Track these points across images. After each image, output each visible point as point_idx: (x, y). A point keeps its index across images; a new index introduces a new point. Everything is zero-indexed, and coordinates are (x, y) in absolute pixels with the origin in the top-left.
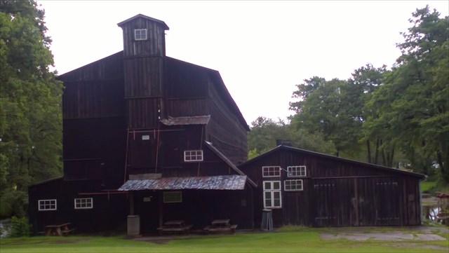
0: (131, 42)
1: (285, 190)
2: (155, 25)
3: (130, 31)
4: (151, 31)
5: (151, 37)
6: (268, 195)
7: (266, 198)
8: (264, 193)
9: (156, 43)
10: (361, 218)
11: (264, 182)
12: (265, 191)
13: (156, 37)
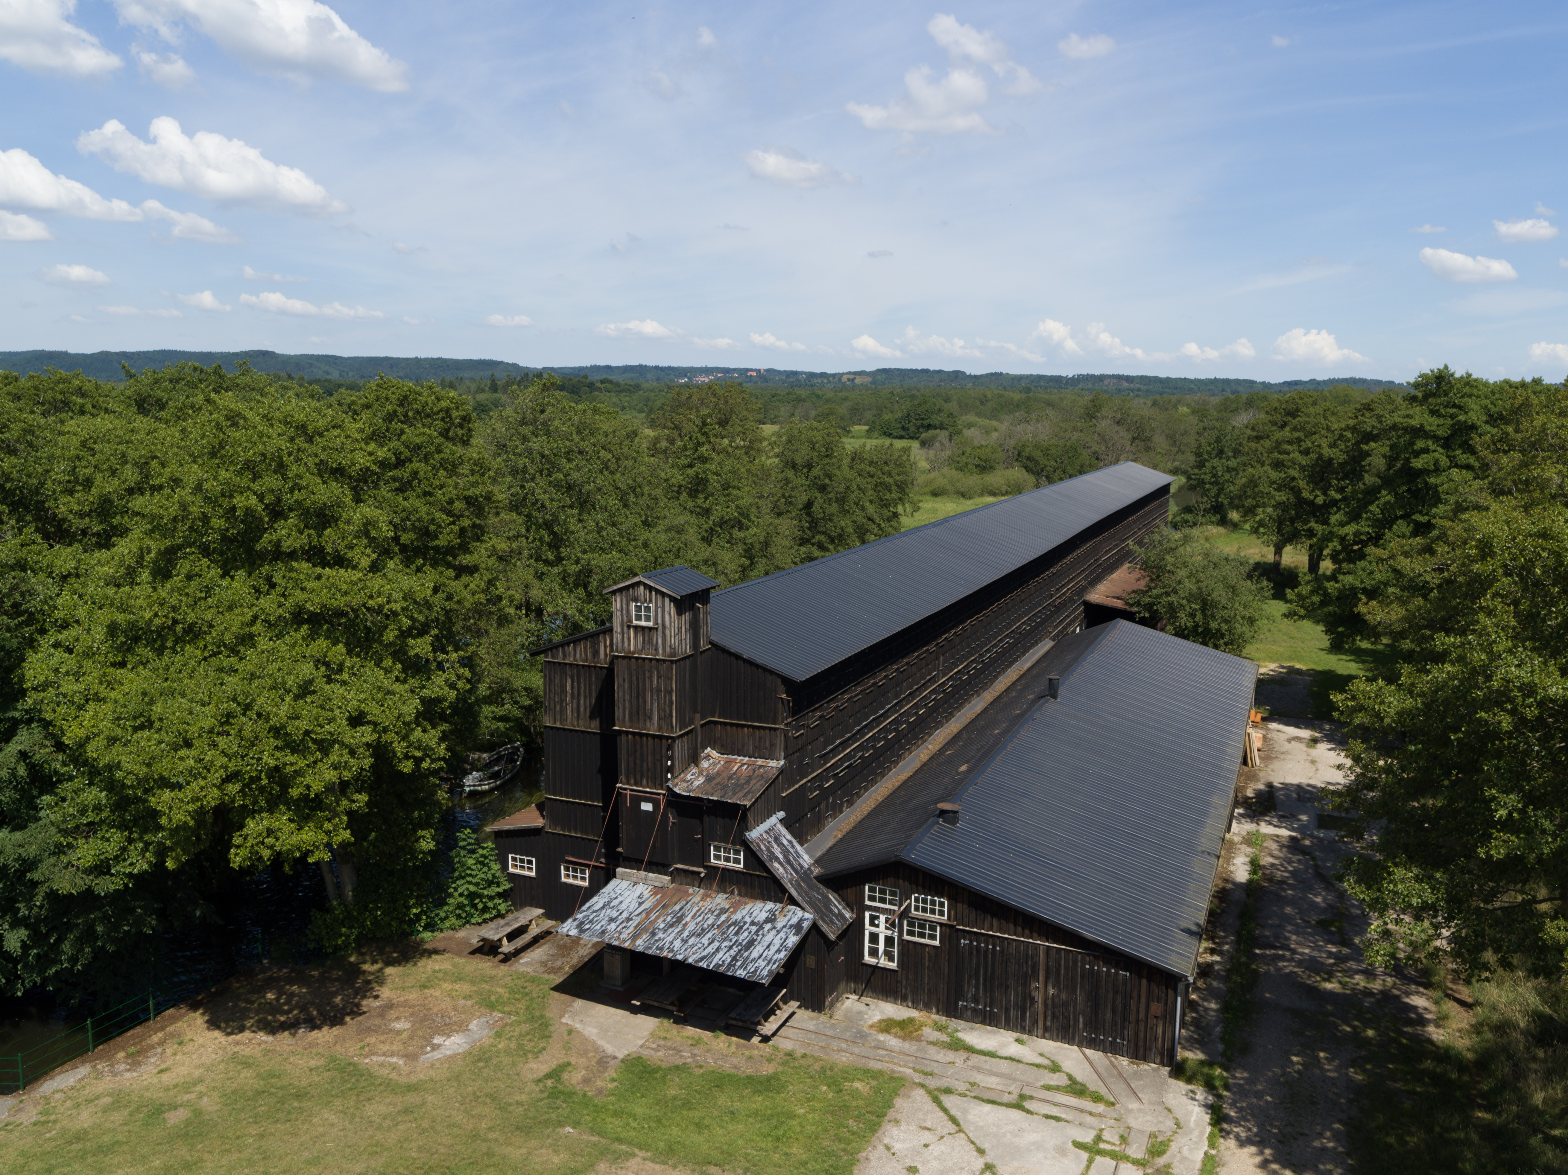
0: (625, 628)
1: (906, 937)
2: (667, 600)
3: (624, 606)
4: (659, 610)
5: (660, 621)
6: (874, 938)
7: (870, 942)
8: (867, 933)
9: (667, 632)
10: (1049, 1024)
11: (867, 914)
12: (868, 929)
13: (667, 623)
